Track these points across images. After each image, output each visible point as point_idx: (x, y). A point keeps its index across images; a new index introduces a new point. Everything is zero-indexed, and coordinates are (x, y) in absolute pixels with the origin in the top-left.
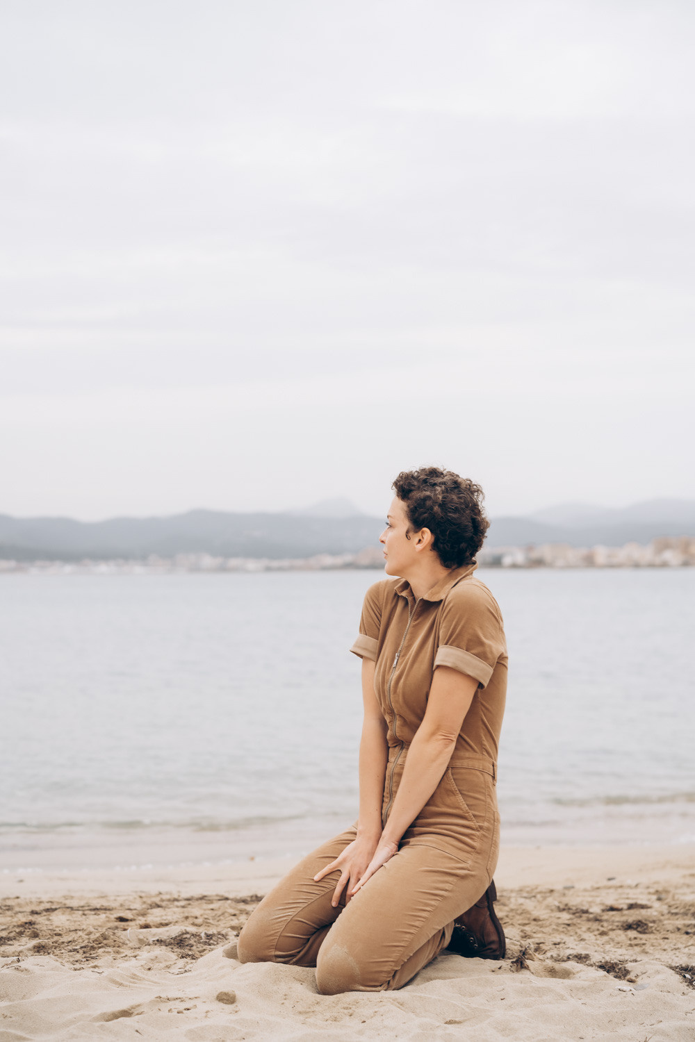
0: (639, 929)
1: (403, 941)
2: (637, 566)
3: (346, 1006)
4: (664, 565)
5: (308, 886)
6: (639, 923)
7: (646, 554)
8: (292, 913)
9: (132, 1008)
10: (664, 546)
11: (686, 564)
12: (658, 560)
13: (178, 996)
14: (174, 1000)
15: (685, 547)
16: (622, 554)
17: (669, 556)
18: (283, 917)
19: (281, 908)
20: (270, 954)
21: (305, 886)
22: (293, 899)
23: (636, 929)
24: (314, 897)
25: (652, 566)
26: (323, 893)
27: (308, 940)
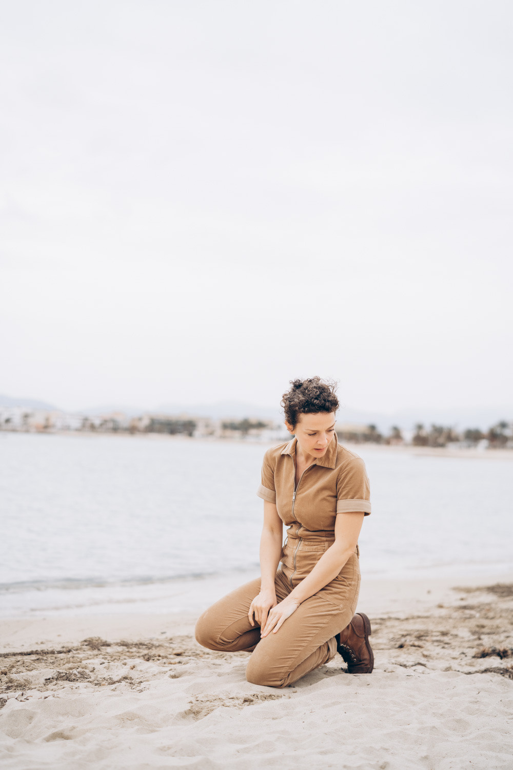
1: (294, 654)
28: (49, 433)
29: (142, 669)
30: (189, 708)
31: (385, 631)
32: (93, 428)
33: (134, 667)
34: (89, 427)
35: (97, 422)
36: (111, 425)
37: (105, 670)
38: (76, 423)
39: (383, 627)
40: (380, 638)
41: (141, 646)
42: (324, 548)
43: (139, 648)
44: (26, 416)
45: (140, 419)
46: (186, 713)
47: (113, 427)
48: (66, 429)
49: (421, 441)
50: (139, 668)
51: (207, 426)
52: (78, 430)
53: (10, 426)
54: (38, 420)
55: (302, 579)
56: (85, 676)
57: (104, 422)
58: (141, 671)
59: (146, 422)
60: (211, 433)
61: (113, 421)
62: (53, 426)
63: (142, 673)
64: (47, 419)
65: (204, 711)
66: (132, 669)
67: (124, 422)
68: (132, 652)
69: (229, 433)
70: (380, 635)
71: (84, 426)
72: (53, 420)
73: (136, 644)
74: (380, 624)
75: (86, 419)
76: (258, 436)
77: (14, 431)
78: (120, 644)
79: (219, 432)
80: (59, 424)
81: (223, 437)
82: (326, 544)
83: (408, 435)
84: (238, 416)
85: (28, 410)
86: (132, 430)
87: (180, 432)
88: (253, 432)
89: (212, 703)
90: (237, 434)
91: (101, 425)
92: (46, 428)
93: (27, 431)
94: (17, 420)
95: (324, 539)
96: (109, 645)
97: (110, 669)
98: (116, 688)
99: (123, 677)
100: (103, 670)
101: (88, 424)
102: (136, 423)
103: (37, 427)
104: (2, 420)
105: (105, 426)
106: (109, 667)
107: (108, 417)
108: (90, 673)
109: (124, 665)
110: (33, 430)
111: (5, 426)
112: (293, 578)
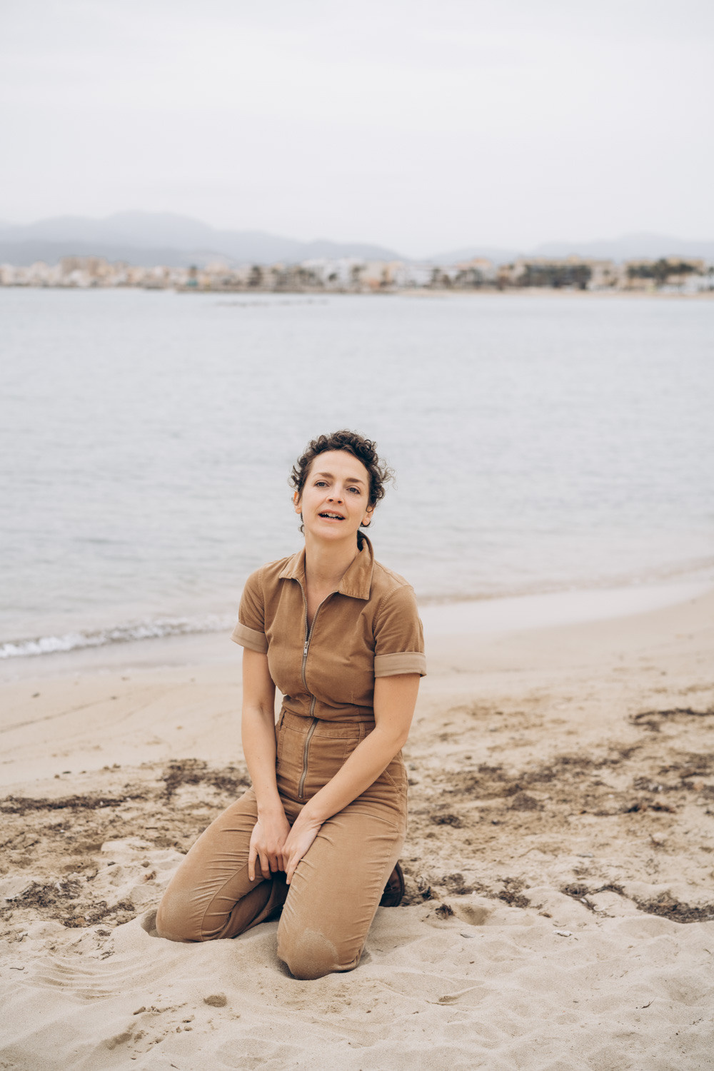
0: (453, 824)
1: (367, 915)
2: (45, 285)
3: (337, 993)
4: (73, 285)
5: (224, 863)
6: (451, 818)
7: (55, 274)
8: (212, 892)
9: (130, 1029)
10: (72, 266)
11: (94, 285)
12: (66, 280)
13: (167, 1006)
14: (165, 1011)
15: (93, 267)
16: (29, 273)
17: (77, 276)
18: (205, 897)
19: (201, 887)
20: (197, 935)
21: (221, 863)
22: (213, 878)
23: (449, 824)
24: (233, 873)
25: (60, 286)
26: (240, 868)
27: (230, 914)
28: (387, 293)
34: (442, 281)
35: (452, 274)
36: (471, 277)
37: (109, 879)
38: (424, 277)
42: (357, 733)
44: (356, 270)
45: (512, 267)
47: (473, 280)
48: (412, 285)
51: (606, 273)
52: (426, 286)
53: (336, 284)
54: (372, 274)
55: (321, 786)
57: (463, 273)
59: (519, 271)
60: (612, 284)
61: (474, 271)
62: (393, 282)
64: (385, 273)
66: (148, 879)
67: (490, 272)
69: (637, 282)
71: (434, 280)
72: (391, 276)
75: (436, 271)
76: (680, 285)
77: (341, 291)
79: (624, 281)
80: (401, 279)
81: (629, 288)
82: (362, 727)
84: (650, 255)
85: (357, 261)
86: (501, 284)
87: (568, 284)
88: (674, 279)
90: (650, 283)
91: (458, 278)
92: (384, 286)
93: (358, 292)
94: (344, 276)
95: (357, 718)
98: (81, 941)
99: (120, 902)
100: (107, 878)
101: (440, 277)
102: (506, 273)
103: (371, 285)
104: (324, 275)
105: (463, 279)
106: (118, 871)
107: (466, 266)
108: (85, 884)
109: (143, 868)
110: (366, 289)
111: (329, 285)
112: (307, 782)
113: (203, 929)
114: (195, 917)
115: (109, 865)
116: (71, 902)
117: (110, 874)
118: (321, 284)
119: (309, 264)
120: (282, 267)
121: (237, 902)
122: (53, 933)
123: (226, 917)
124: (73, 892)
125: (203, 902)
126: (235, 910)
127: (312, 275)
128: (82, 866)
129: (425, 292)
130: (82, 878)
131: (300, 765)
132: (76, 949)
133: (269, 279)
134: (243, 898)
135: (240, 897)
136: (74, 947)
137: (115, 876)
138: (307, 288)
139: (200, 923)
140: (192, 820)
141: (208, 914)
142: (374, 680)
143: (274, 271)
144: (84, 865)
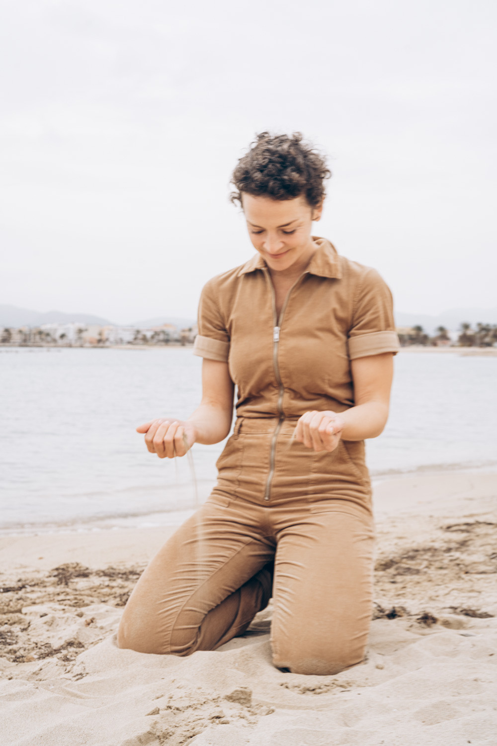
20: (166, 651)
22: (179, 588)
28: (102, 347)
29: (104, 624)
30: (148, 729)
31: (478, 542)
32: (145, 339)
33: (92, 622)
34: (141, 339)
35: (149, 335)
36: (162, 337)
37: (46, 627)
38: (129, 337)
39: (472, 536)
40: (473, 553)
41: (131, 577)
43: (127, 579)
44: (80, 331)
45: (190, 330)
46: (140, 740)
47: (165, 339)
48: (120, 341)
49: (467, 340)
50: (99, 623)
52: (129, 343)
53: (65, 341)
54: (92, 334)
56: (8, 641)
57: (157, 334)
58: (102, 628)
61: (163, 332)
62: (107, 340)
63: (103, 631)
64: (100, 334)
65: (179, 731)
66: (89, 624)
67: (176, 334)
68: (113, 587)
70: (472, 548)
71: (136, 338)
72: (104, 337)
73: (124, 574)
74: (467, 531)
75: (138, 332)
77: (70, 346)
78: (102, 574)
80: (112, 338)
83: (454, 335)
85: (82, 325)
86: (183, 341)
89: (196, 713)
91: (153, 337)
92: (100, 342)
93: (82, 346)
94: (72, 336)
96: (85, 575)
97: (54, 625)
98: (41, 670)
99: (68, 641)
100: (43, 627)
101: (140, 336)
102: (187, 334)
103: (91, 342)
104: (57, 336)
105: (157, 337)
106: (53, 621)
107: (158, 329)
108: (20, 634)
109: (78, 618)
110: (87, 345)
111: (60, 342)
112: (274, 483)
113: (172, 644)
114: (162, 631)
115: (41, 616)
116: (10, 647)
117: (45, 623)
118: (55, 341)
119: (45, 327)
120: (26, 329)
121: (206, 615)
122: (4, 669)
123: (196, 630)
124: (10, 639)
125: (171, 614)
126: (206, 623)
127: (48, 335)
128: (9, 623)
129: (130, 346)
130: (16, 629)
131: (266, 466)
132: (39, 677)
133: (16, 338)
134: (212, 611)
135: (209, 609)
136: (34, 676)
137: (50, 626)
138: (44, 344)
139: (168, 638)
140: (98, 595)
141: (176, 627)
142: (350, 362)
143: (20, 332)
144: (11, 622)
